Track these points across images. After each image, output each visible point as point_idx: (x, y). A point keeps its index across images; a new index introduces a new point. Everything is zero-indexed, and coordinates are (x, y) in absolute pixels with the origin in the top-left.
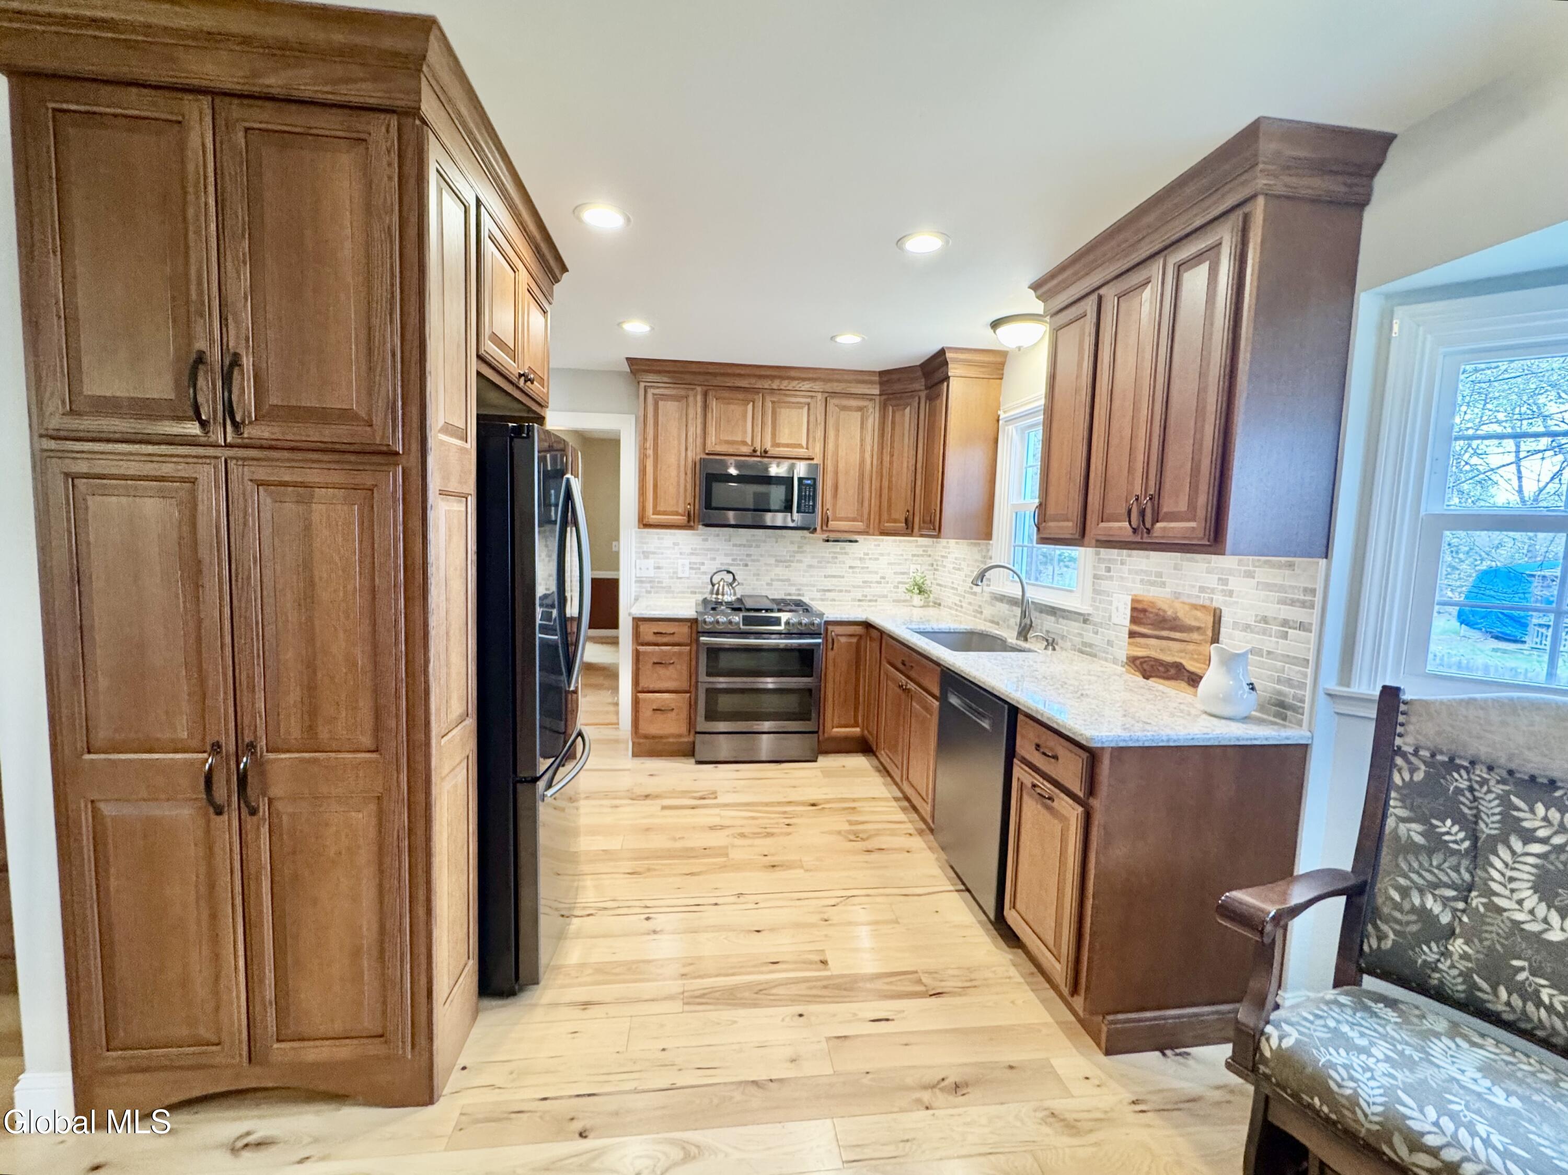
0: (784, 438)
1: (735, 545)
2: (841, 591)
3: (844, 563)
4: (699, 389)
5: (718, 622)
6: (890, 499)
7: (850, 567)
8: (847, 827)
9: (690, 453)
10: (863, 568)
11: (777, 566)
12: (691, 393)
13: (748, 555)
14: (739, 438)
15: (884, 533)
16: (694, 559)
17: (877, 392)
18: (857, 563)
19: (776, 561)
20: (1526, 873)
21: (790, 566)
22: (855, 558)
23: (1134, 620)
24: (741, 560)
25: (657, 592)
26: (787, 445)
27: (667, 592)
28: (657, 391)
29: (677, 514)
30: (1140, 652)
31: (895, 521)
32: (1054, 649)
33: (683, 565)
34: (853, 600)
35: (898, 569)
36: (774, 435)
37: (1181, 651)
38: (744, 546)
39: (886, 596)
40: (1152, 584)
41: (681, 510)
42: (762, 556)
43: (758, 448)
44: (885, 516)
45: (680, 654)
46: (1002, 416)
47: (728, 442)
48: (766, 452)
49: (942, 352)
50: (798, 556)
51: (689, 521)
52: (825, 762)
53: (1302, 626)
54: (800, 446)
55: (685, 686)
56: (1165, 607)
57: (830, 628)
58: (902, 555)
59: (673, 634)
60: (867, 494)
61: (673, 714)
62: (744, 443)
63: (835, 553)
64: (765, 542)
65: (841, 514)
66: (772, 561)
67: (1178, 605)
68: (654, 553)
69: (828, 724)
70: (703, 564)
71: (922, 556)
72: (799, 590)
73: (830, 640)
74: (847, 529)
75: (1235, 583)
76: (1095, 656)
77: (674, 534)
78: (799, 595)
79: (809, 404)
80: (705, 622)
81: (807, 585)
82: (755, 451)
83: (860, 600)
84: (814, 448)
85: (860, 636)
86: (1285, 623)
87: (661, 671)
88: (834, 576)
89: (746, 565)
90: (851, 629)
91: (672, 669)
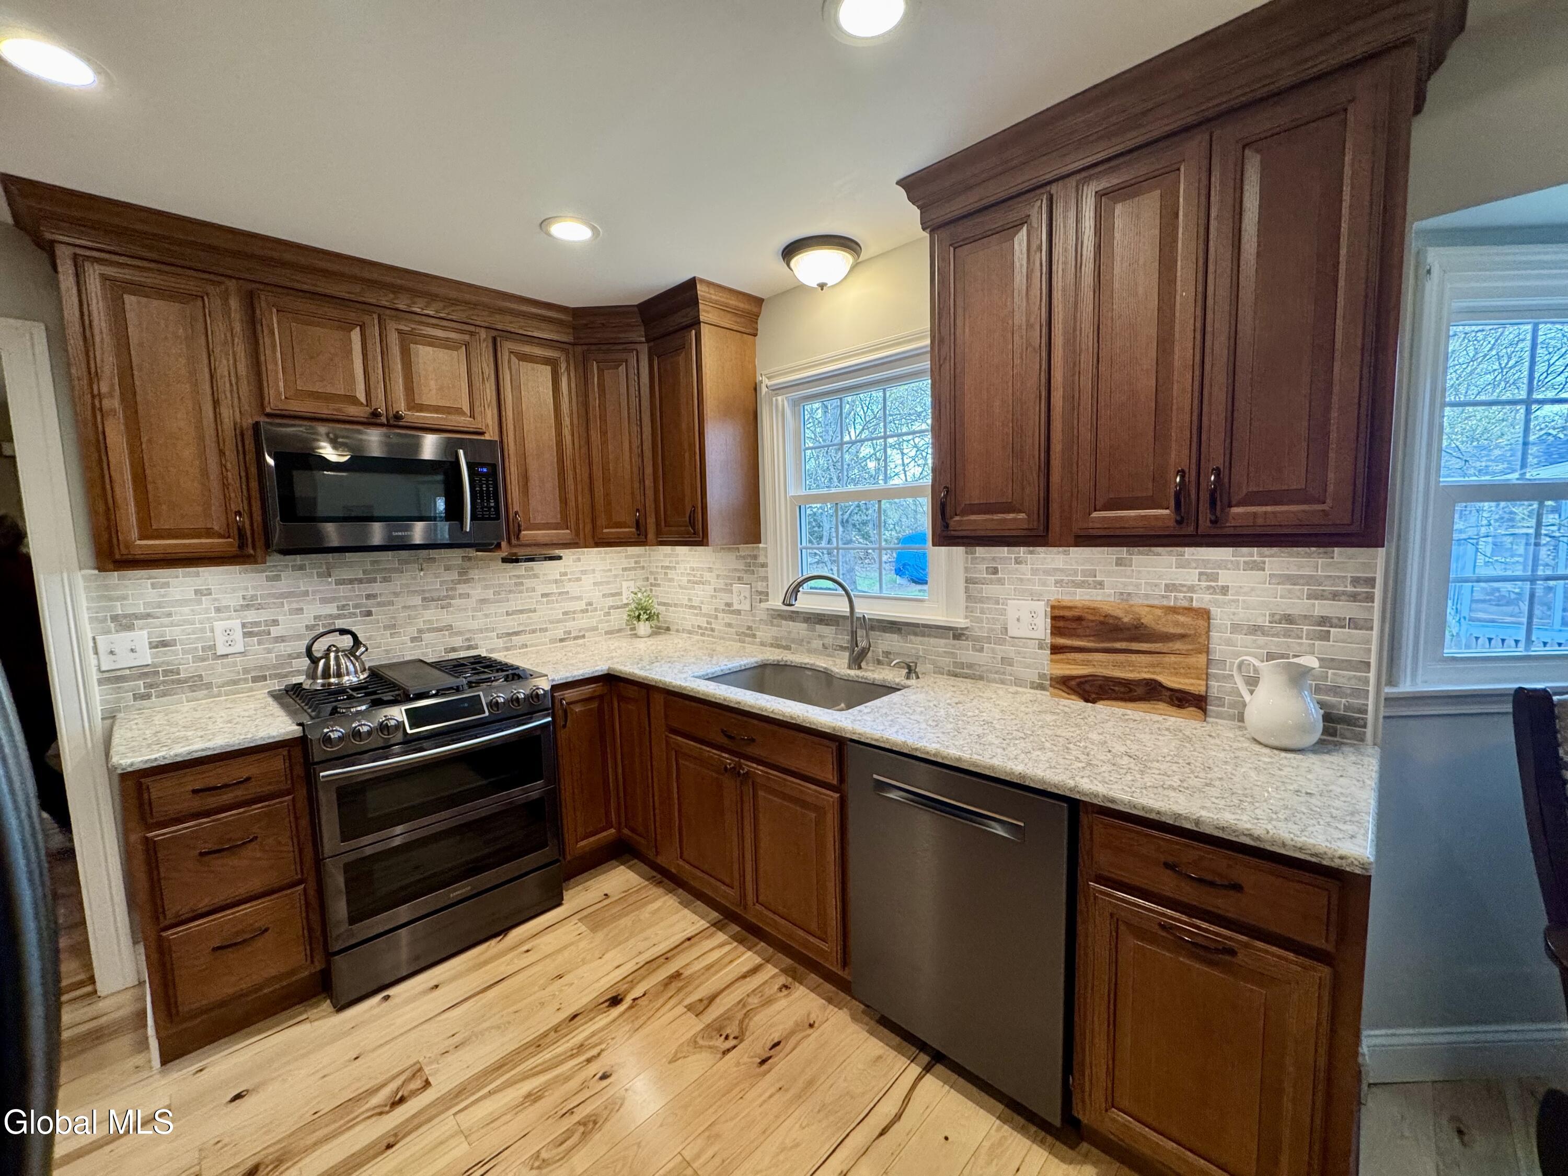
0: (427, 395)
2: (534, 631)
3: (533, 590)
4: (232, 285)
5: (357, 734)
6: (606, 495)
7: (543, 595)
8: (695, 1025)
9: (226, 412)
10: (560, 594)
11: (425, 608)
12: (213, 290)
13: (368, 597)
14: (340, 389)
15: (601, 543)
16: (251, 616)
17: (570, 338)
18: (553, 589)
19: (424, 599)
21: (450, 605)
22: (550, 582)
23: (1056, 631)
24: (355, 607)
25: (164, 694)
27: (193, 689)
28: (110, 271)
29: (209, 533)
30: (1076, 670)
31: (619, 526)
32: (918, 677)
33: (228, 632)
34: (553, 641)
35: (607, 589)
36: (410, 390)
37: (1153, 666)
38: (360, 581)
39: (595, 629)
40: (1081, 585)
41: (216, 526)
42: (396, 594)
43: (382, 412)
44: (602, 520)
45: (268, 815)
46: (765, 383)
47: (314, 395)
48: (398, 417)
49: (692, 284)
50: (462, 589)
51: (242, 546)
53: (1353, 623)
54: (459, 411)
55: (289, 875)
56: (1119, 613)
57: (559, 695)
58: (610, 570)
59: (248, 779)
61: (267, 939)
62: (354, 400)
63: (518, 577)
65: (539, 520)
66: (417, 600)
68: (148, 616)
70: (275, 622)
71: (635, 569)
72: (468, 640)
73: (560, 715)
74: (546, 540)
75: (1229, 577)
76: (981, 678)
77: (198, 575)
78: (469, 648)
79: (467, 345)
80: (327, 740)
81: (481, 631)
82: (375, 414)
83: (562, 640)
84: (483, 414)
85: (601, 698)
86: (1324, 621)
87: (226, 865)
88: (521, 612)
89: (369, 614)
90: (588, 689)
91: (253, 851)
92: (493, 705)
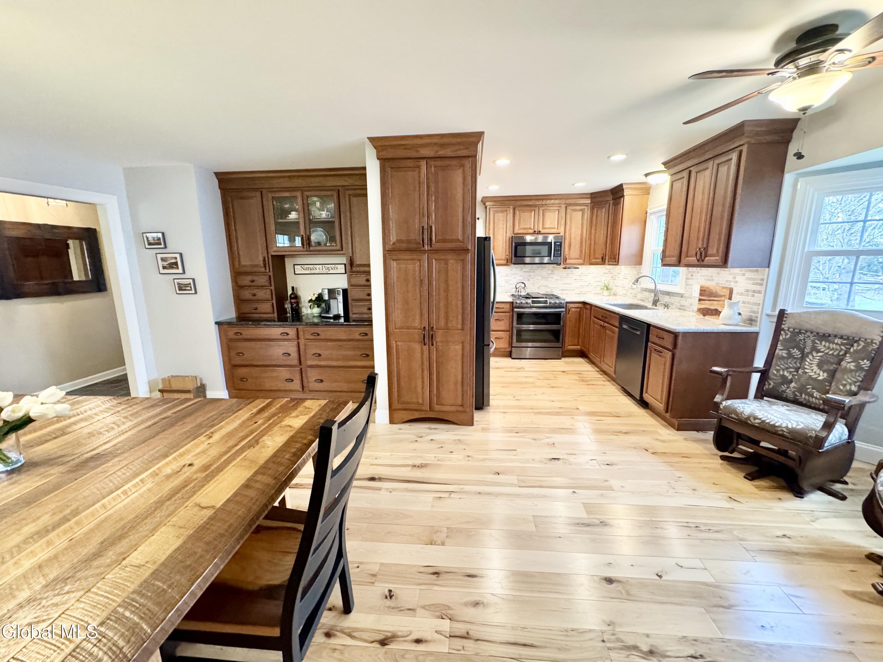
0: (547, 225)
1: (524, 272)
2: (570, 290)
3: (572, 278)
4: (511, 207)
5: (521, 303)
6: (594, 250)
7: (575, 279)
8: (578, 378)
9: (508, 234)
10: (580, 280)
11: (542, 280)
12: (508, 209)
13: (530, 276)
14: (528, 227)
15: (591, 264)
17: (590, 202)
18: (578, 278)
19: (542, 278)
20: (816, 361)
21: (548, 280)
22: (577, 275)
23: (701, 295)
24: (527, 278)
26: (549, 228)
28: (494, 209)
29: (502, 259)
30: (703, 307)
31: (597, 258)
32: (668, 308)
34: (576, 294)
35: (597, 279)
36: (543, 224)
37: (718, 304)
38: (528, 272)
39: (591, 292)
40: (709, 280)
41: (504, 258)
42: (535, 276)
43: (536, 230)
44: (592, 257)
45: (505, 316)
46: (649, 211)
47: (524, 229)
48: (540, 232)
49: (621, 185)
50: (551, 276)
51: (507, 262)
52: (564, 360)
53: (759, 292)
54: (554, 228)
55: (507, 328)
56: (712, 288)
57: (568, 305)
58: (599, 273)
59: (503, 308)
60: (584, 248)
61: (503, 340)
62: (531, 228)
63: (568, 273)
64: (537, 270)
65: (572, 256)
66: (540, 278)
67: (717, 287)
69: (566, 345)
70: (511, 280)
71: (608, 273)
72: (552, 290)
73: (568, 310)
74: (574, 263)
75: (739, 278)
76: (685, 310)
79: (558, 210)
80: (516, 303)
81: (555, 288)
82: (535, 232)
83: (579, 293)
84: (560, 228)
85: (581, 308)
86: (754, 291)
87: (498, 322)
88: (567, 284)
89: (529, 280)
90: (577, 305)
91: (502, 322)
92: (550, 303)
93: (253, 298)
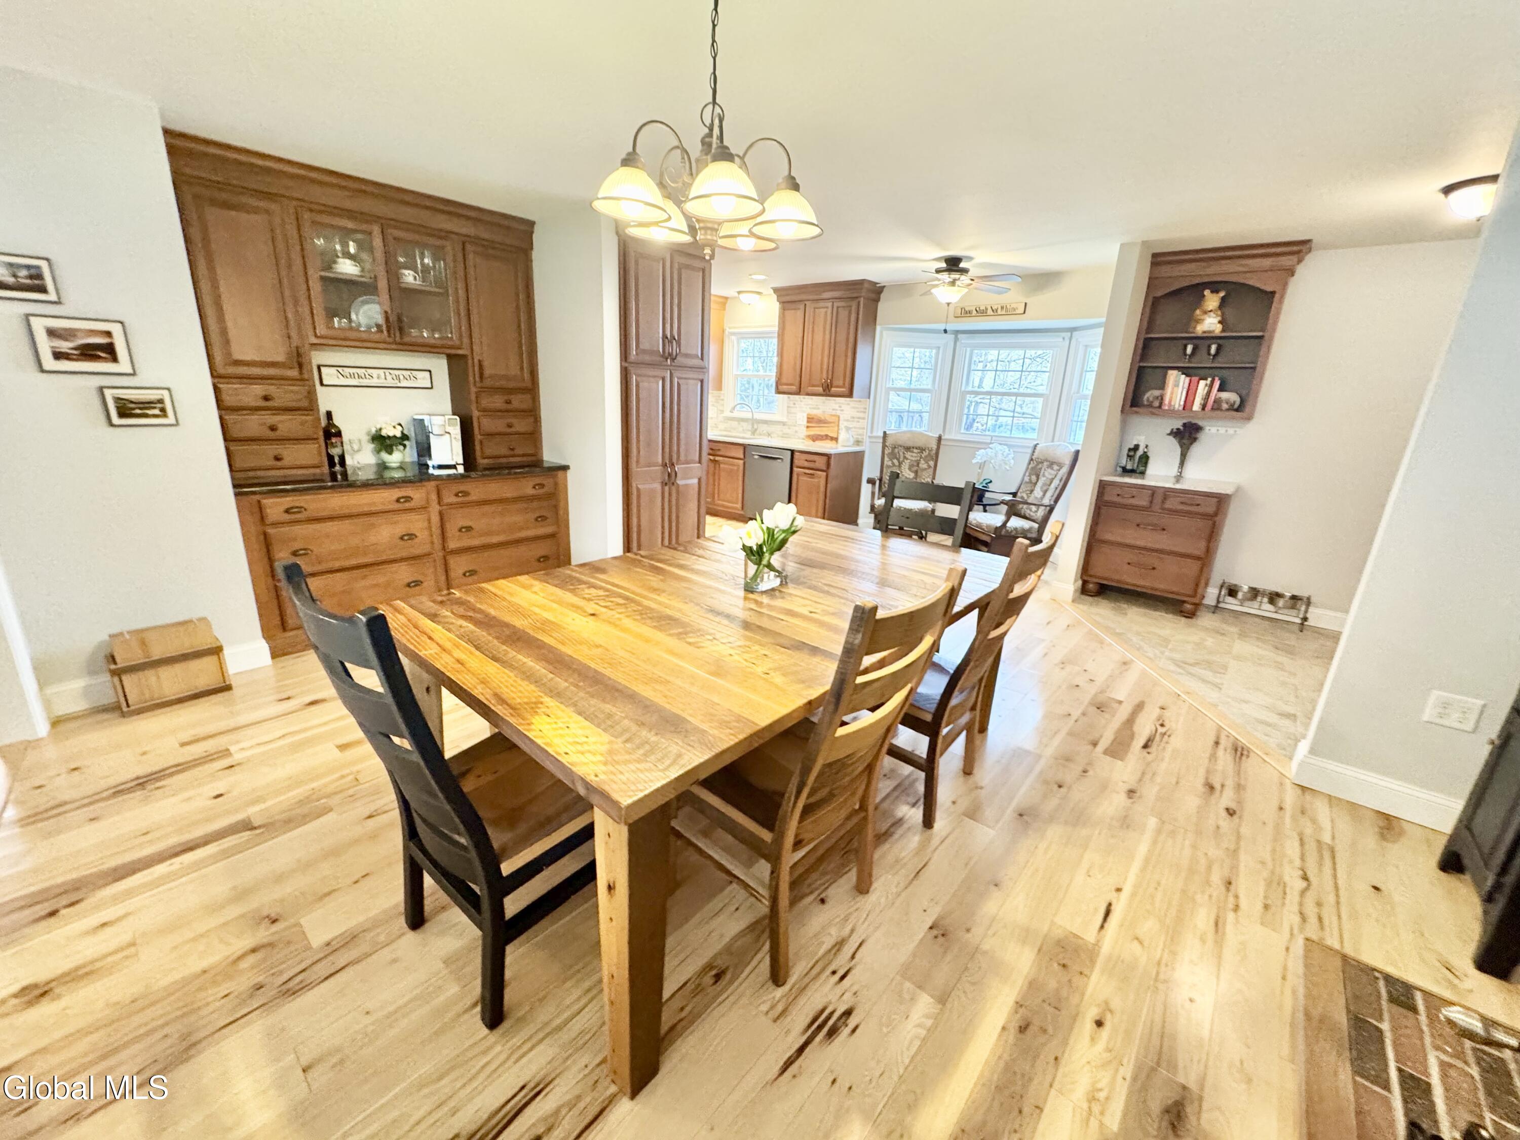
23: (808, 422)
30: (812, 433)
37: (828, 430)
40: (814, 408)
46: (727, 331)
53: (864, 418)
56: (820, 416)
67: (823, 415)
75: (844, 407)
93: (272, 435)
